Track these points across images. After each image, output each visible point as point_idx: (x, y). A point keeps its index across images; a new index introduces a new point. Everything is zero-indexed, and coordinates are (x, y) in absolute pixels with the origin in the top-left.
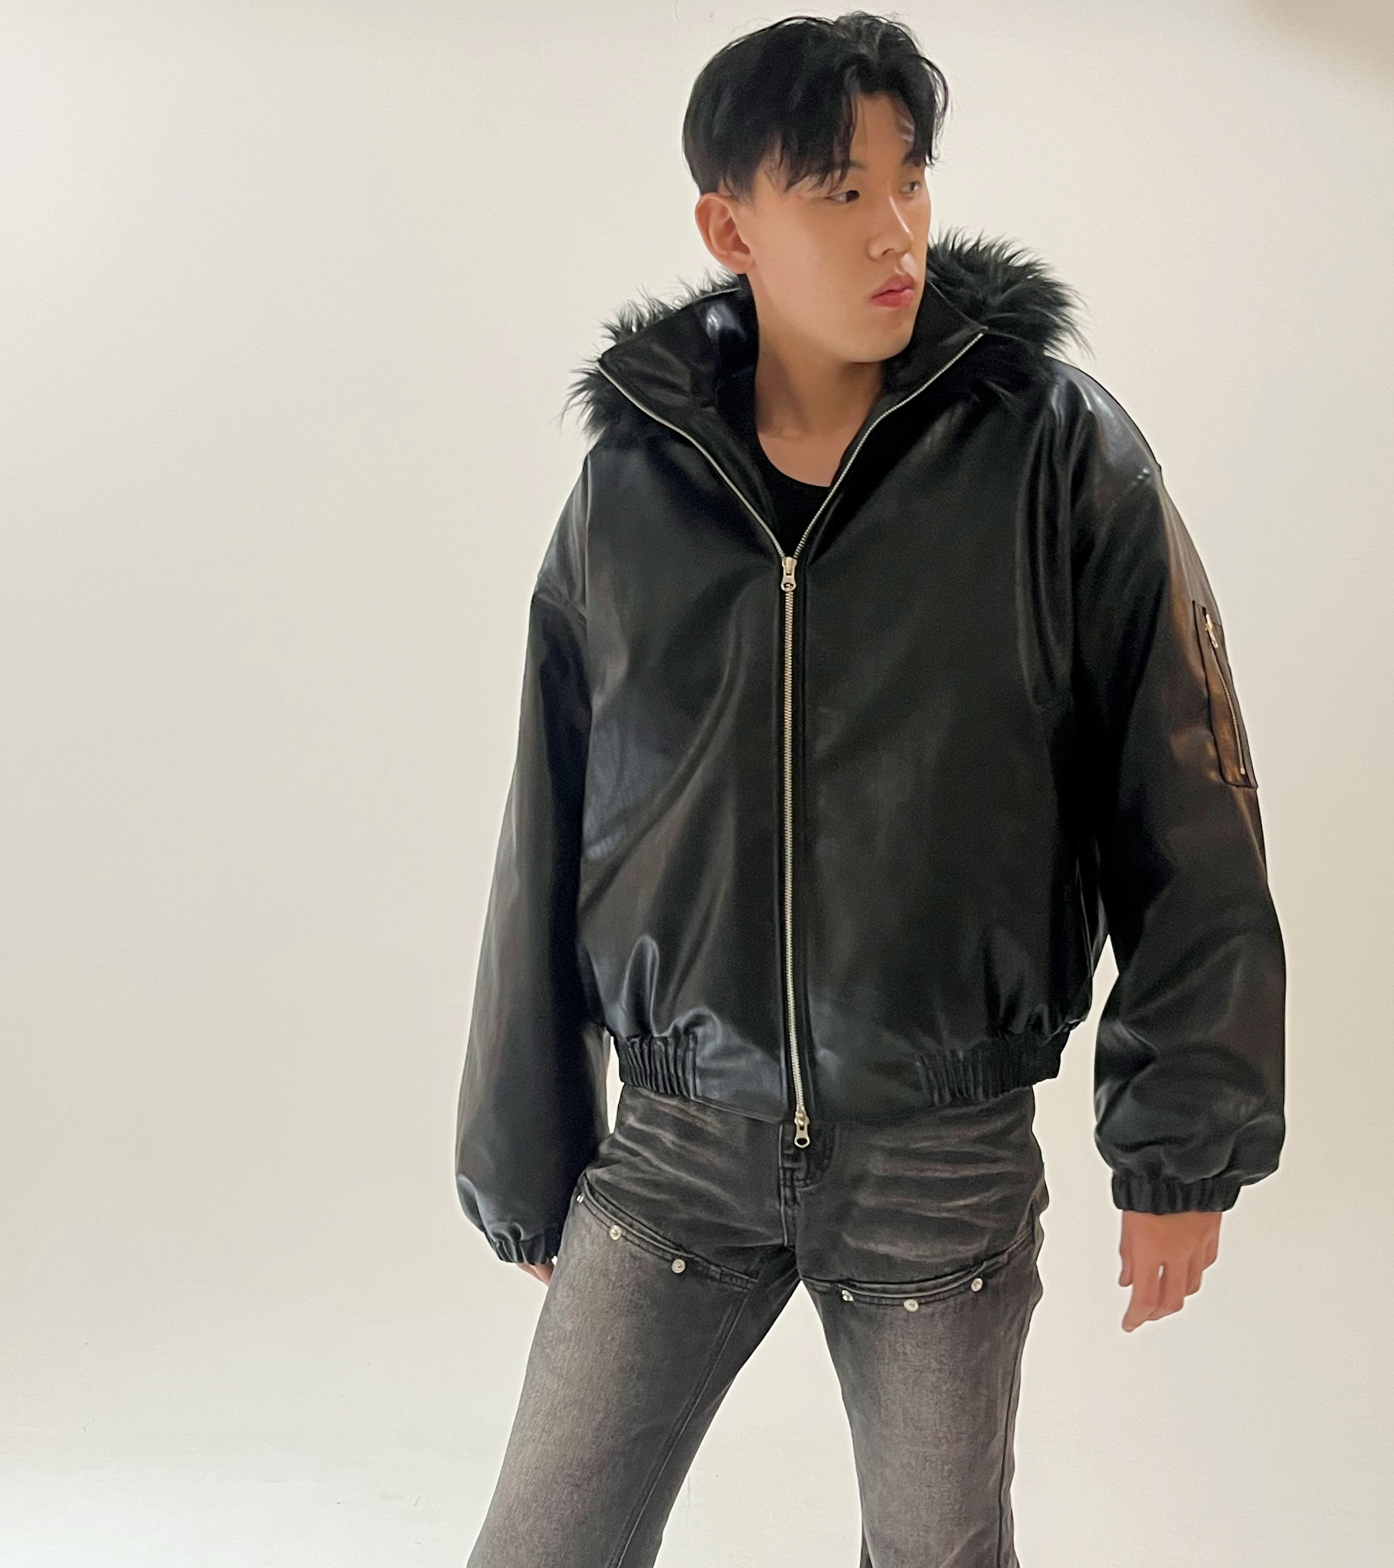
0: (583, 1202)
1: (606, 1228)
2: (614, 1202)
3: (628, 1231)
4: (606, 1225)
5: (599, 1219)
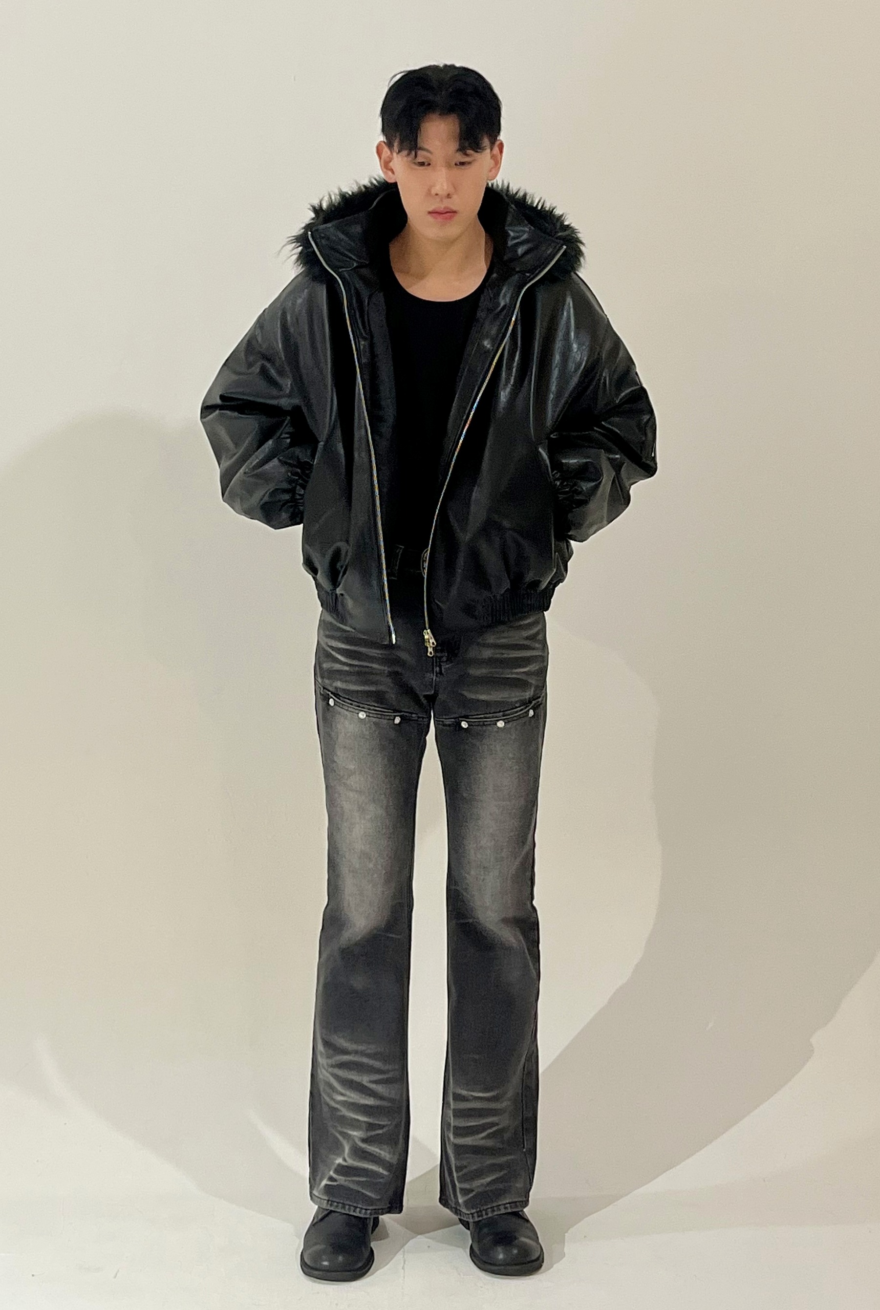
0: (335, 704)
1: (355, 714)
2: (354, 699)
3: (369, 713)
4: (354, 712)
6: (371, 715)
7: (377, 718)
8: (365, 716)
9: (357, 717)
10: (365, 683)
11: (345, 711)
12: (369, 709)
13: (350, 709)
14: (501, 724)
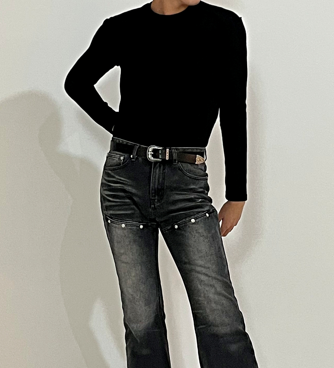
0: (111, 222)
1: (120, 226)
2: (119, 219)
3: (127, 224)
4: (119, 225)
5: (117, 224)
6: (127, 225)
7: (131, 226)
8: (125, 226)
9: (121, 227)
10: (123, 210)
11: (115, 225)
12: (126, 222)
13: (117, 223)
14: (193, 221)
